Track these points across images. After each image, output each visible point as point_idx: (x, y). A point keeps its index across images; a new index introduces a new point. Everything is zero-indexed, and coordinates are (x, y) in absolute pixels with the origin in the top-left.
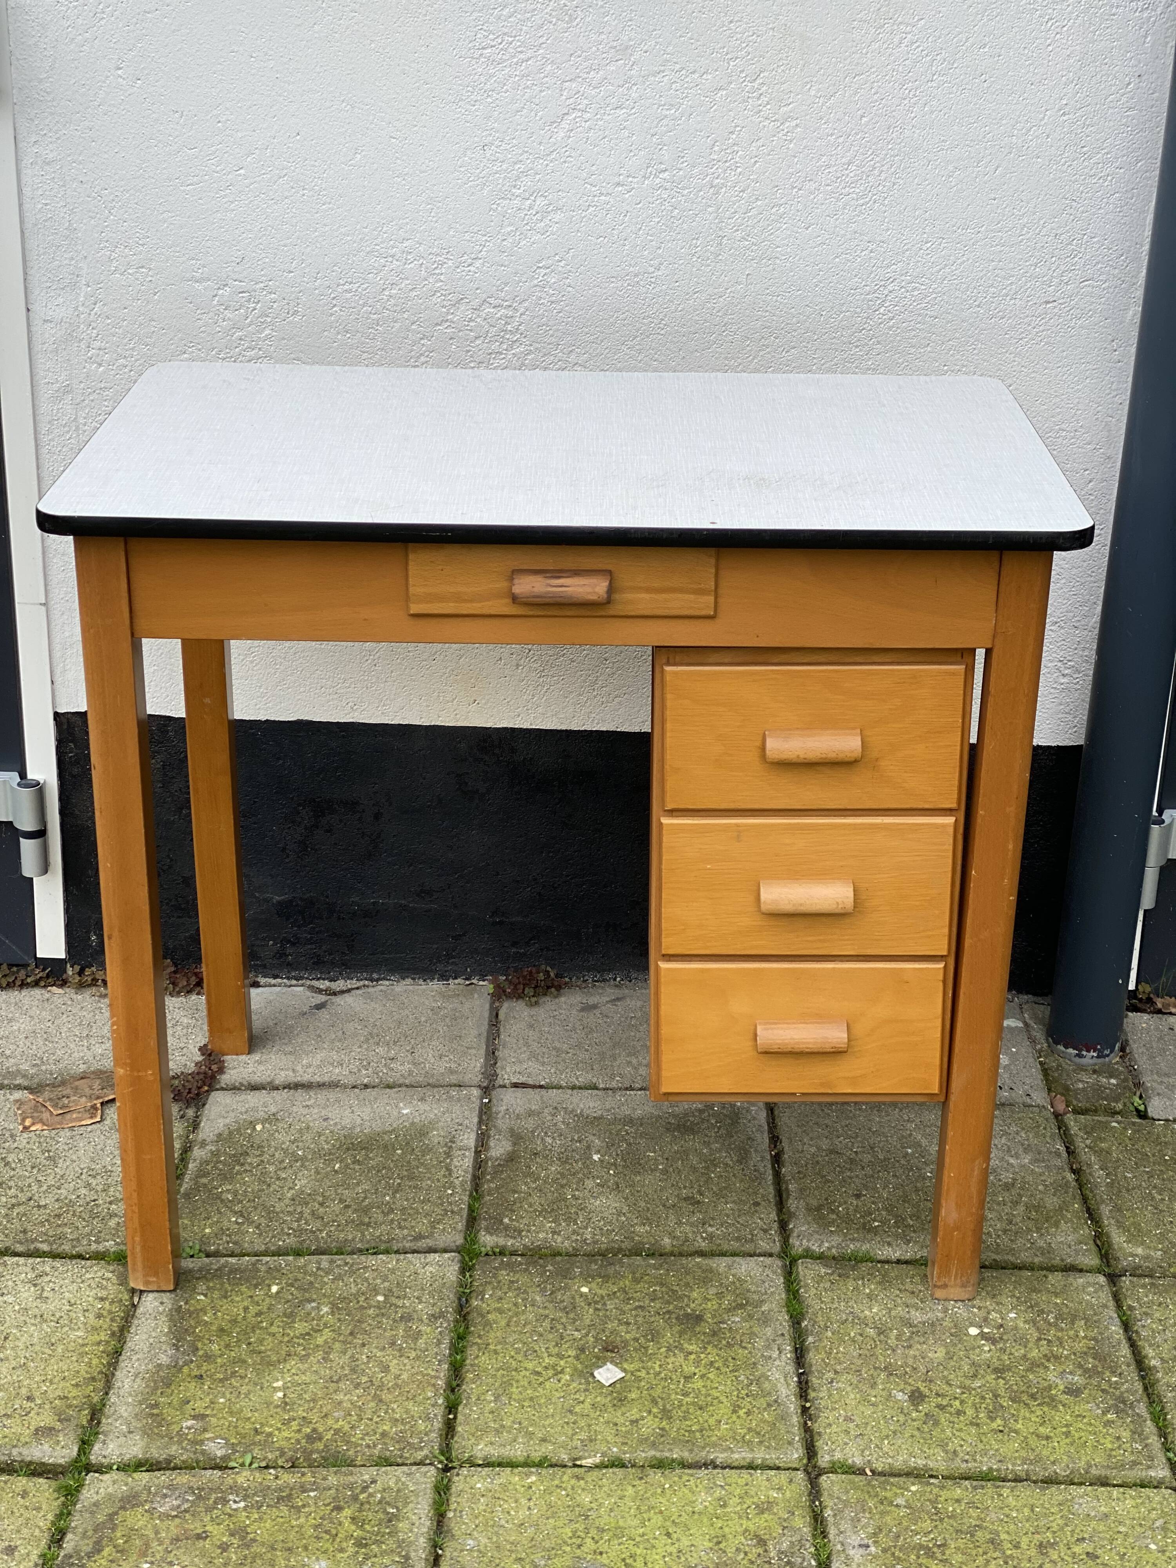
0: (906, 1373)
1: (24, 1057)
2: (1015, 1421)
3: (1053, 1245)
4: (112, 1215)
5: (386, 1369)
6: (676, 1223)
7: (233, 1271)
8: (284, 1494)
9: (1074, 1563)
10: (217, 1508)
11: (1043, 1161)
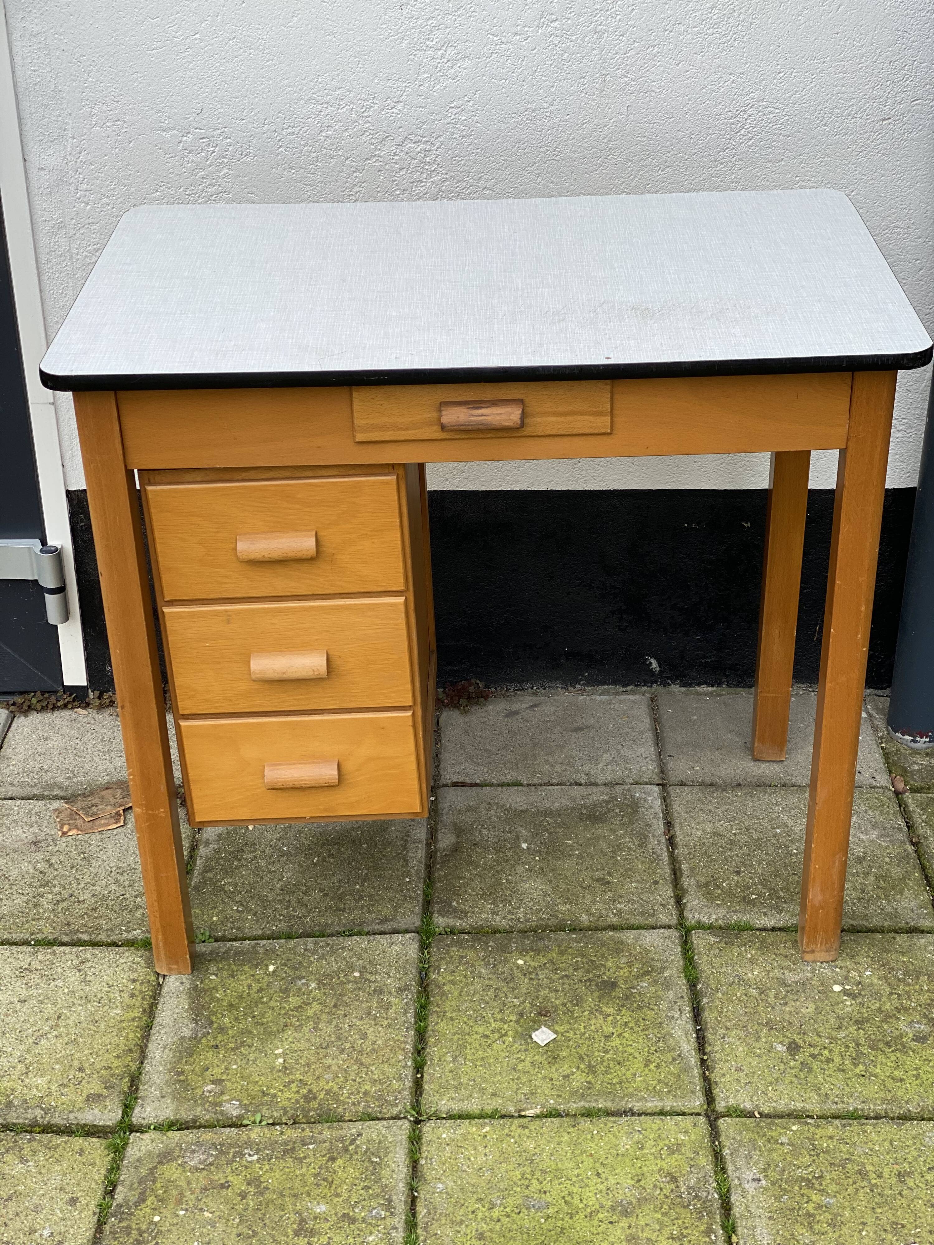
0: (784, 1027)
1: (59, 771)
2: (874, 1066)
3: (899, 911)
4: (138, 907)
5: (364, 1036)
6: (591, 902)
7: (238, 953)
8: (289, 1147)
9: (927, 1189)
10: (236, 1161)
11: (888, 836)
